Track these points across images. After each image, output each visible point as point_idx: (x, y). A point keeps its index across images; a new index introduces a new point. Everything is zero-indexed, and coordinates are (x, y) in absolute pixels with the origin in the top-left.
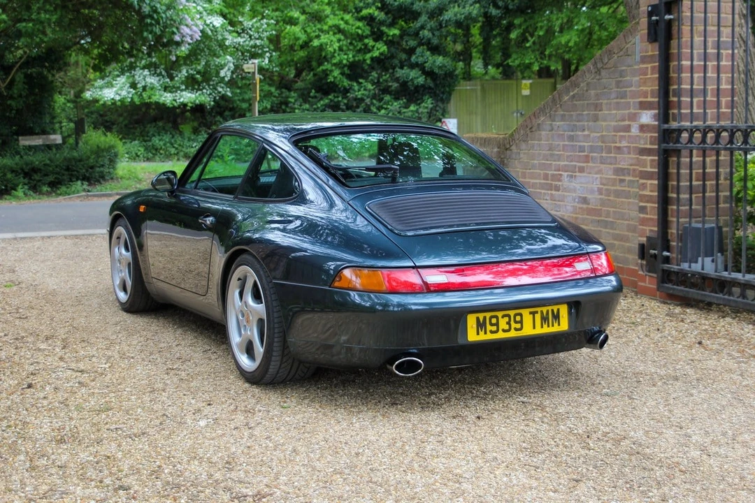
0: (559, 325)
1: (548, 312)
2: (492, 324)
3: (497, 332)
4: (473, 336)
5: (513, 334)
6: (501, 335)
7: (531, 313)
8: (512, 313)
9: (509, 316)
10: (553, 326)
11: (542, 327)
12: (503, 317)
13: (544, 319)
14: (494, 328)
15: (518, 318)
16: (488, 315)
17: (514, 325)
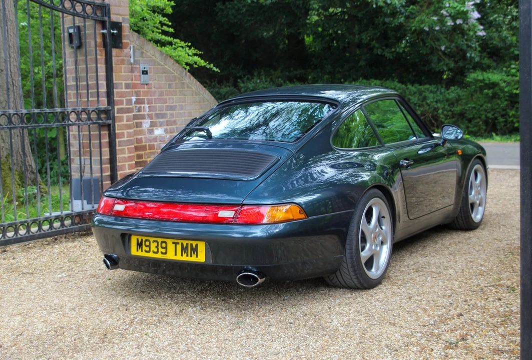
0: (197, 256)
1: (187, 244)
2: (146, 246)
3: (149, 252)
4: (134, 251)
5: (159, 256)
6: (151, 255)
7: (173, 243)
8: (160, 240)
9: (157, 242)
10: (191, 256)
11: (182, 255)
12: (154, 242)
13: (184, 250)
14: (147, 249)
15: (164, 245)
16: (144, 238)
17: (161, 250)
